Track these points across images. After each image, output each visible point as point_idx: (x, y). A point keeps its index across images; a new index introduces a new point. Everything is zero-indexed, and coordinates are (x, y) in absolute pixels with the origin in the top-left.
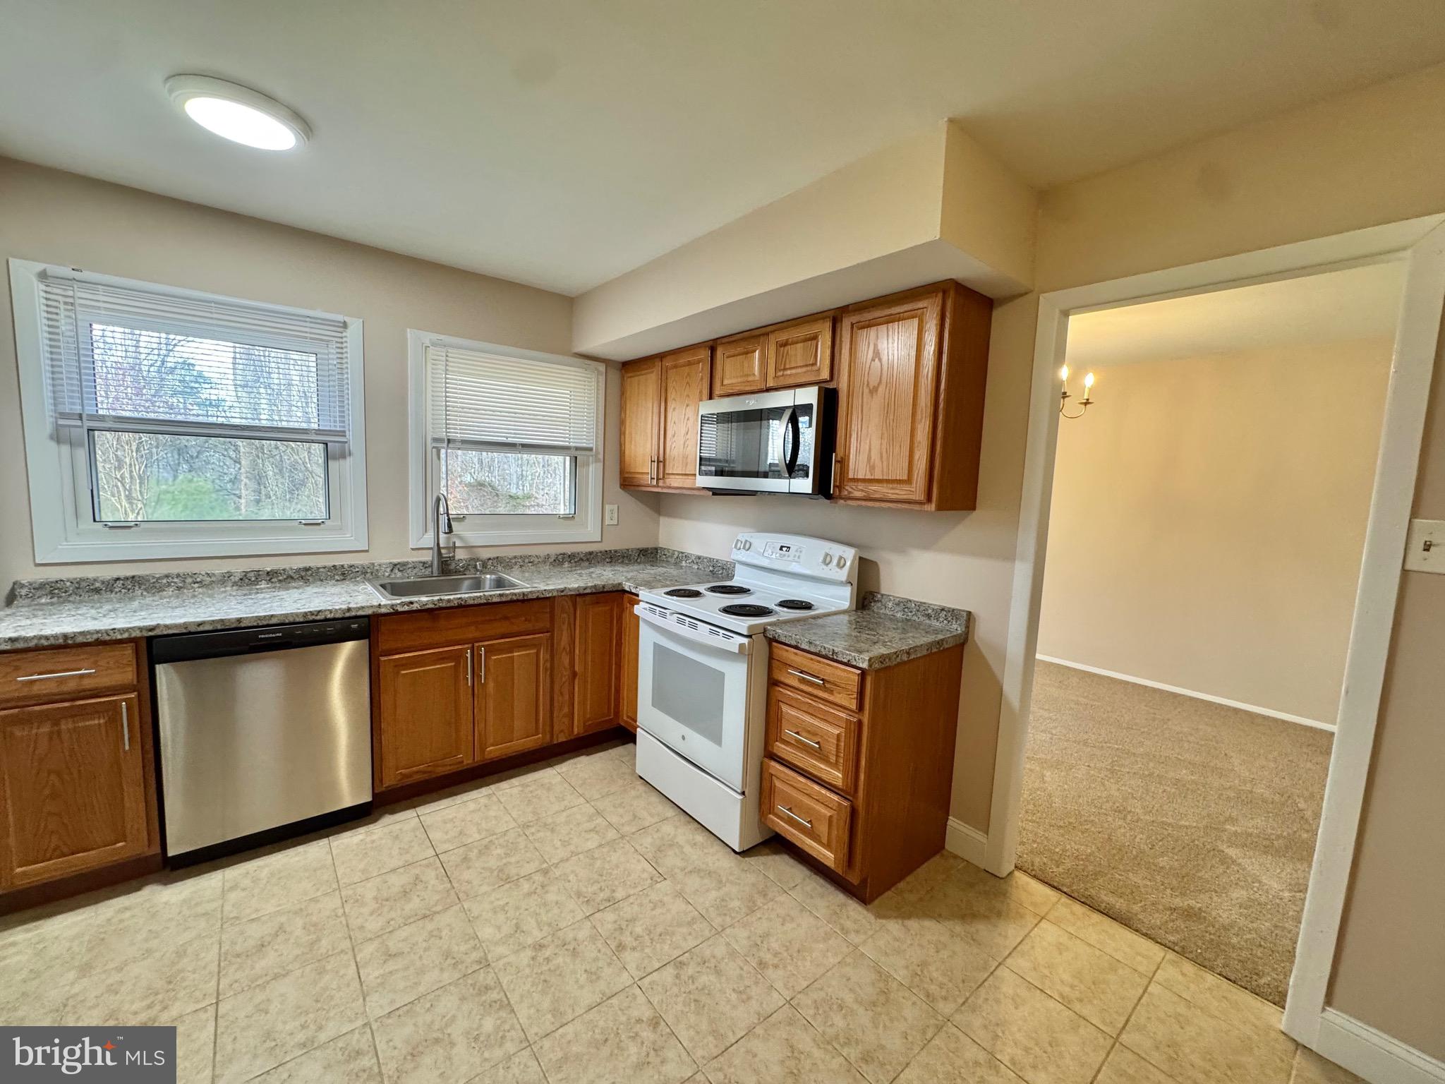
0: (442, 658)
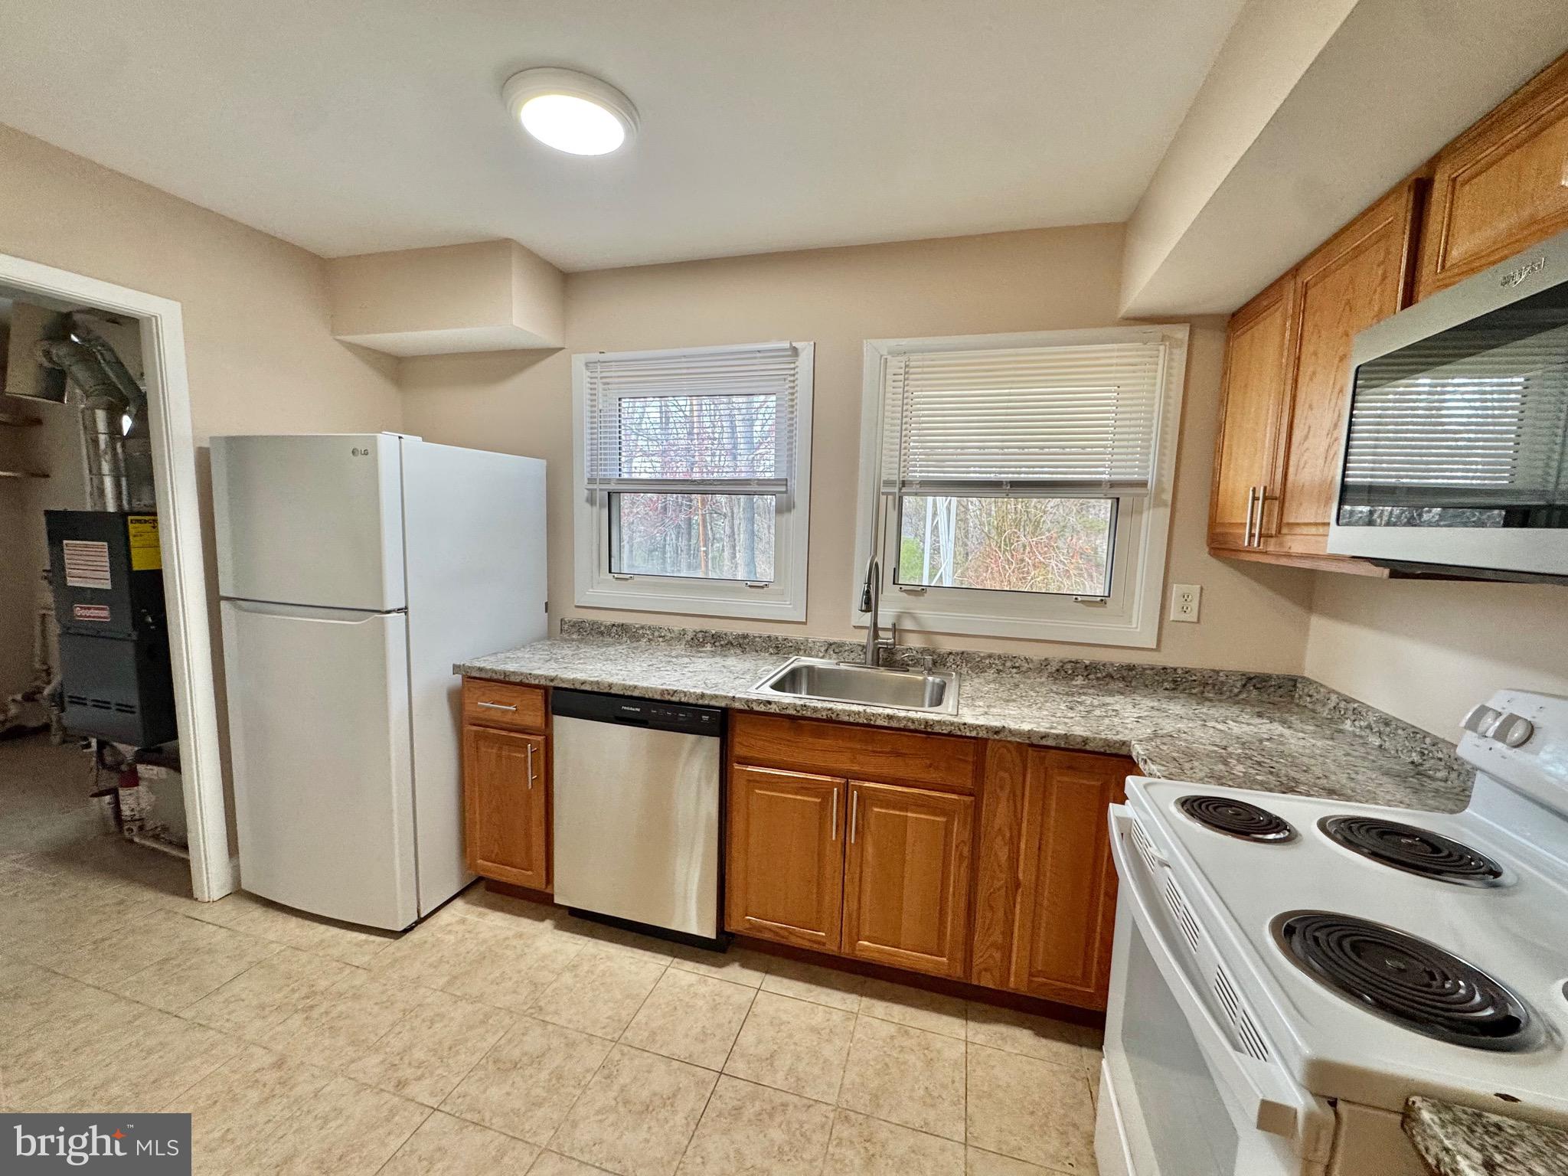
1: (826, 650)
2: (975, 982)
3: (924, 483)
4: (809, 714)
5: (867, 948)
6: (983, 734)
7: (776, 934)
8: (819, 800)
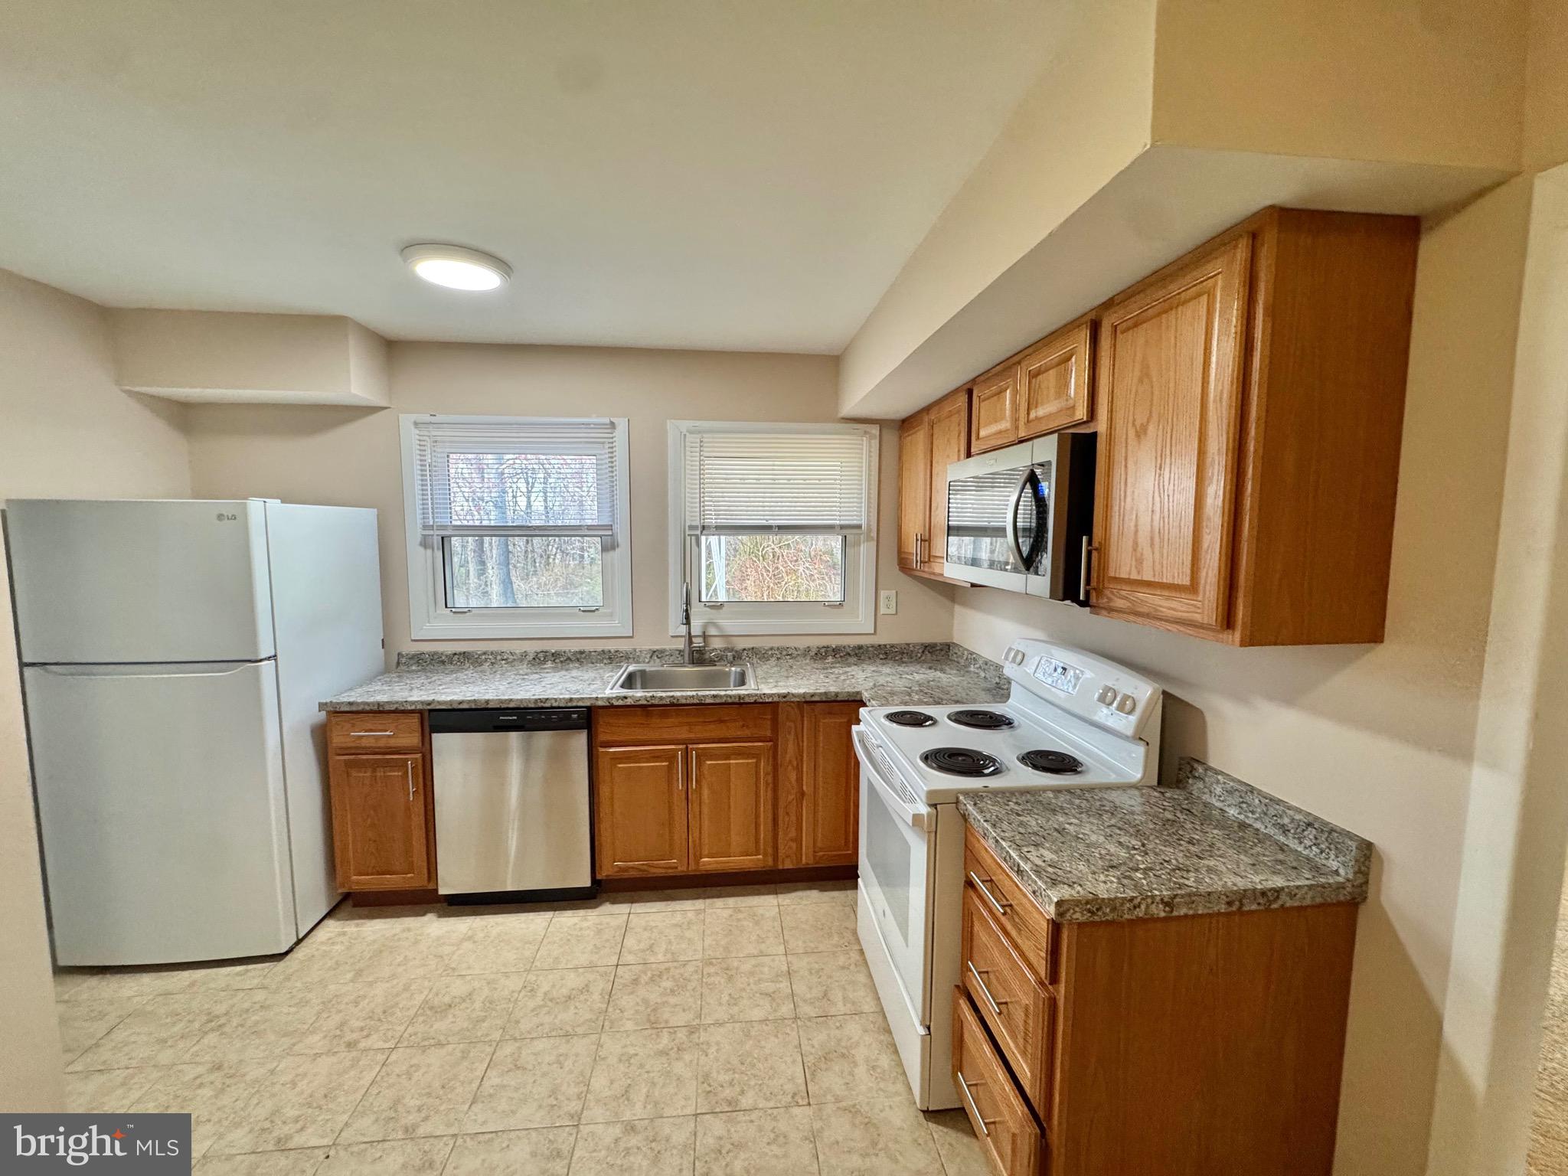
0: (655, 756)
1: (651, 657)
2: (781, 867)
3: (717, 527)
4: (656, 702)
5: (709, 863)
6: (776, 699)
7: (640, 870)
8: (667, 764)
